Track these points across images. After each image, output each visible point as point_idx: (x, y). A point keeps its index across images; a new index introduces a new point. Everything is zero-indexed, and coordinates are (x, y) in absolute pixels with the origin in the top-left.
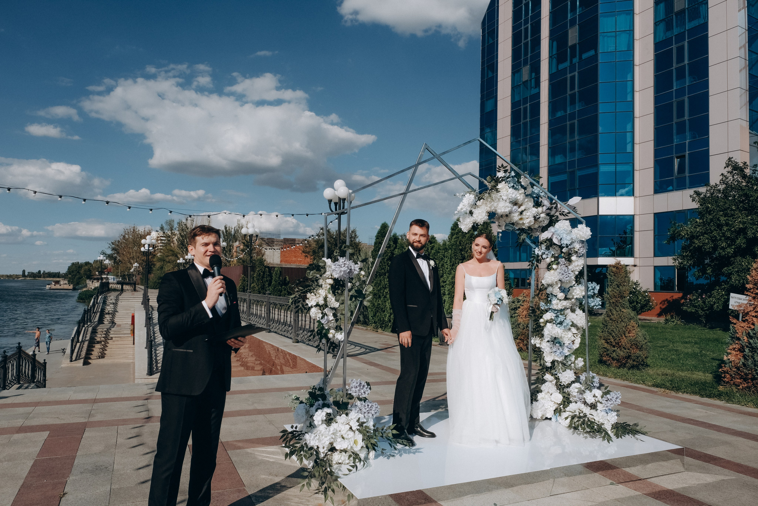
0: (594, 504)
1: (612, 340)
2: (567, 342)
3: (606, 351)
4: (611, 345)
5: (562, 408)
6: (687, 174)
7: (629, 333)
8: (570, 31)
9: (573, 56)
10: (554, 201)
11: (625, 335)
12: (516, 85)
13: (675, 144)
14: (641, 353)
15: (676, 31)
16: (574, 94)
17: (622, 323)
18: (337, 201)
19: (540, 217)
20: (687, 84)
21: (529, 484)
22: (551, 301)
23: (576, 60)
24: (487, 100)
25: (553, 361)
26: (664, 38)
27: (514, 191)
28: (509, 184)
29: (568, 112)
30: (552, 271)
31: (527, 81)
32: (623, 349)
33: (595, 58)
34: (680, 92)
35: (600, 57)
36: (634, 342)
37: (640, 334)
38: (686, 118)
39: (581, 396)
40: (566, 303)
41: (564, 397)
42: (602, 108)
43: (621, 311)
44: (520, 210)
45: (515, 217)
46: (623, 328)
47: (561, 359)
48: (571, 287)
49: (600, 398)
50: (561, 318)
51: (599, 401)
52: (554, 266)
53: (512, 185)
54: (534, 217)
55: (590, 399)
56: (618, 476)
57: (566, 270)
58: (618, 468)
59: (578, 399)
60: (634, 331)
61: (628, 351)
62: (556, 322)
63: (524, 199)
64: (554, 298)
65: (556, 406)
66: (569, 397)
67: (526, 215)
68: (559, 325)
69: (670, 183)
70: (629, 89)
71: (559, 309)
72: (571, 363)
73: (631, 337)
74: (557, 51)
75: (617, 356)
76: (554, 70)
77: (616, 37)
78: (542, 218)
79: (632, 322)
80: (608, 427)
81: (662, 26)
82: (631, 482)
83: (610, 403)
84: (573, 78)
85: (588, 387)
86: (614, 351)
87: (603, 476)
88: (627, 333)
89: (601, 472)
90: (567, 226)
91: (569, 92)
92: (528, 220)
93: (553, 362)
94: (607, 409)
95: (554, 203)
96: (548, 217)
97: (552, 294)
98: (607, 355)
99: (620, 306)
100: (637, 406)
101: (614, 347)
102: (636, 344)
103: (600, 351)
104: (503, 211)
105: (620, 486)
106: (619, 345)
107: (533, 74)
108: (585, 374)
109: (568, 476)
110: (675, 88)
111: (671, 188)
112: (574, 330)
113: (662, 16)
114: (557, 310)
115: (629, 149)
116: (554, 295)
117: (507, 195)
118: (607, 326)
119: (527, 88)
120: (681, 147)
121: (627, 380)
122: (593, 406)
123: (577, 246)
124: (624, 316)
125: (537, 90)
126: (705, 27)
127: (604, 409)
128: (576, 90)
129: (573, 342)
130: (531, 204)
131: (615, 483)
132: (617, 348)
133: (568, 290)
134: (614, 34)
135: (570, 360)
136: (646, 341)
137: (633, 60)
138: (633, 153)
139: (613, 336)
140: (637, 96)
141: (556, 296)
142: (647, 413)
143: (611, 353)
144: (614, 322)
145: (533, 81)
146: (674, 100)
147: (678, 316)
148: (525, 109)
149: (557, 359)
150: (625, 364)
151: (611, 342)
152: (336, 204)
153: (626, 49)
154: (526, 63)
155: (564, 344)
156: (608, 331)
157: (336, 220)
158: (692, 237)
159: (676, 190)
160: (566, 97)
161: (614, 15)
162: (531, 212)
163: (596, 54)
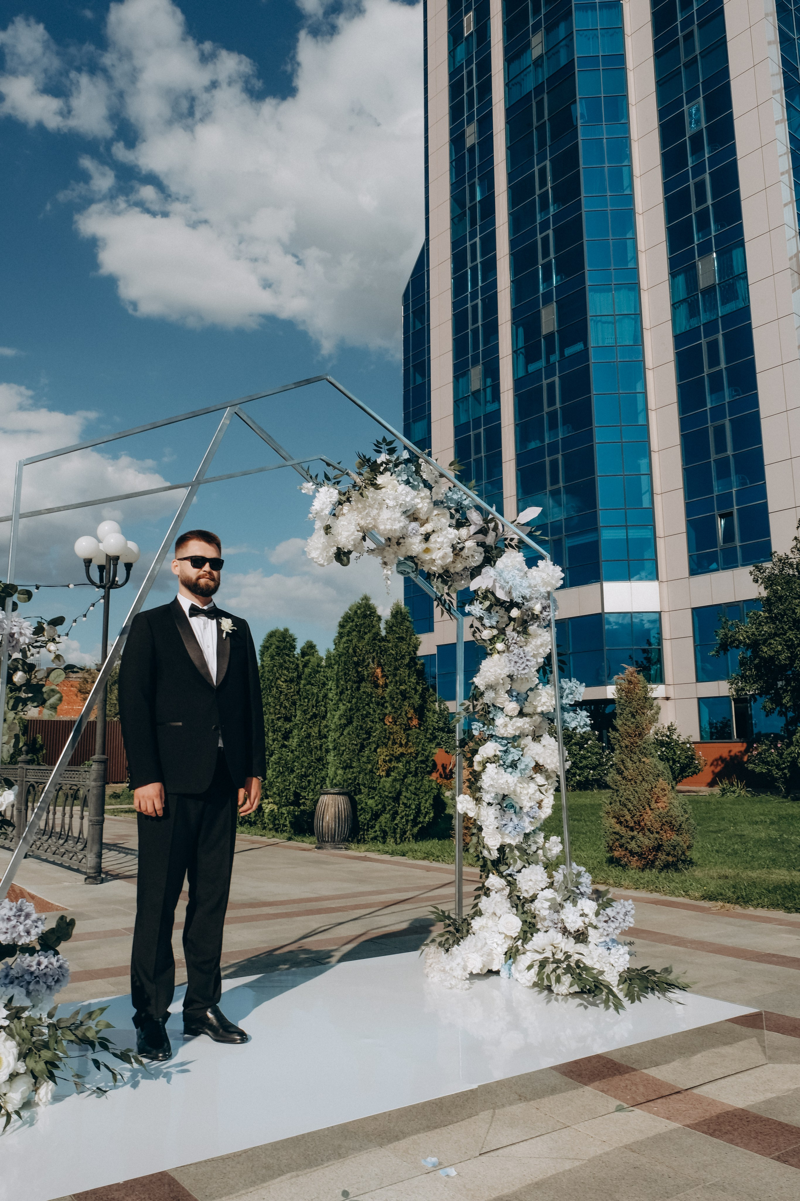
0: (577, 1163)
1: (628, 817)
2: (527, 804)
3: (618, 840)
4: (627, 827)
5: (520, 947)
6: (738, 543)
7: (656, 802)
8: (543, 312)
9: (550, 351)
10: (490, 516)
11: (650, 806)
12: (461, 397)
13: (715, 494)
14: (679, 839)
15: (704, 318)
16: (555, 412)
17: (643, 783)
18: (103, 562)
19: (464, 547)
20: (727, 400)
21: (436, 1128)
22: (493, 719)
23: (555, 358)
24: (414, 422)
25: (501, 846)
26: (688, 329)
27: (408, 488)
28: (399, 475)
29: (547, 441)
31: (479, 390)
32: (648, 833)
33: (584, 355)
34: (718, 412)
35: (592, 352)
36: (668, 819)
37: (676, 803)
38: (730, 452)
39: (555, 916)
40: (524, 723)
41: (524, 922)
42: (599, 436)
43: (640, 761)
44: (423, 530)
45: (416, 546)
46: (647, 793)
47: (517, 840)
48: (531, 690)
49: (594, 917)
50: (514, 754)
51: (591, 925)
52: (499, 646)
53: (405, 477)
54: (453, 547)
55: (574, 922)
56: (634, 1088)
57: (522, 653)
58: (634, 1070)
59: (551, 924)
60: (666, 798)
61: (657, 836)
62: (504, 762)
63: (430, 512)
64: (500, 714)
65: (510, 943)
66: (533, 921)
67: (436, 541)
68: (510, 770)
69: (713, 558)
70: (640, 407)
71: (509, 736)
72: (538, 848)
73: (661, 810)
74: (526, 342)
75: (639, 846)
76: (521, 374)
77: (614, 323)
78: (469, 549)
79: (660, 780)
80: (611, 978)
81: (683, 310)
82: (659, 1101)
83: (613, 925)
84: (551, 386)
85: (569, 894)
86: (633, 838)
87: (602, 1091)
88: (653, 802)
89: (597, 1083)
90: (520, 564)
91: (546, 409)
92: (440, 554)
93: (501, 849)
94: (608, 939)
95: (492, 520)
96: (481, 549)
97: (494, 705)
98: (621, 846)
99: (638, 752)
100: (675, 937)
101: (632, 829)
102: (671, 823)
103: (608, 839)
105: (637, 1111)
106: (640, 825)
107: (489, 381)
108: (563, 870)
109: (527, 1100)
110: (709, 406)
111: (714, 566)
112: (540, 779)
113: (682, 294)
114: (506, 739)
115: (646, 504)
116: (499, 708)
117: (395, 499)
118: (617, 791)
119: (480, 403)
120: (725, 500)
121: (657, 890)
122: (581, 937)
123: (538, 605)
124: (646, 771)
125: (496, 403)
126: (745, 313)
127: (602, 940)
128: (558, 405)
129: (540, 804)
130: (445, 521)
131: (625, 1106)
132: (638, 832)
133: (525, 696)
134: (610, 319)
135: (536, 843)
136: (687, 816)
137: (644, 361)
138: (652, 509)
139: (629, 810)
140: (653, 417)
141: (502, 709)
142: (693, 948)
143: (628, 842)
144: (629, 783)
145: (489, 391)
146: (709, 424)
148: (477, 437)
149: (508, 841)
150: (653, 862)
151: (627, 821)
152: (101, 568)
153: (632, 343)
154: (475, 362)
155: (521, 808)
156: (620, 801)
157: (101, 600)
159: (723, 569)
160: (543, 416)
161: (610, 290)
162: (446, 537)
163: (586, 349)
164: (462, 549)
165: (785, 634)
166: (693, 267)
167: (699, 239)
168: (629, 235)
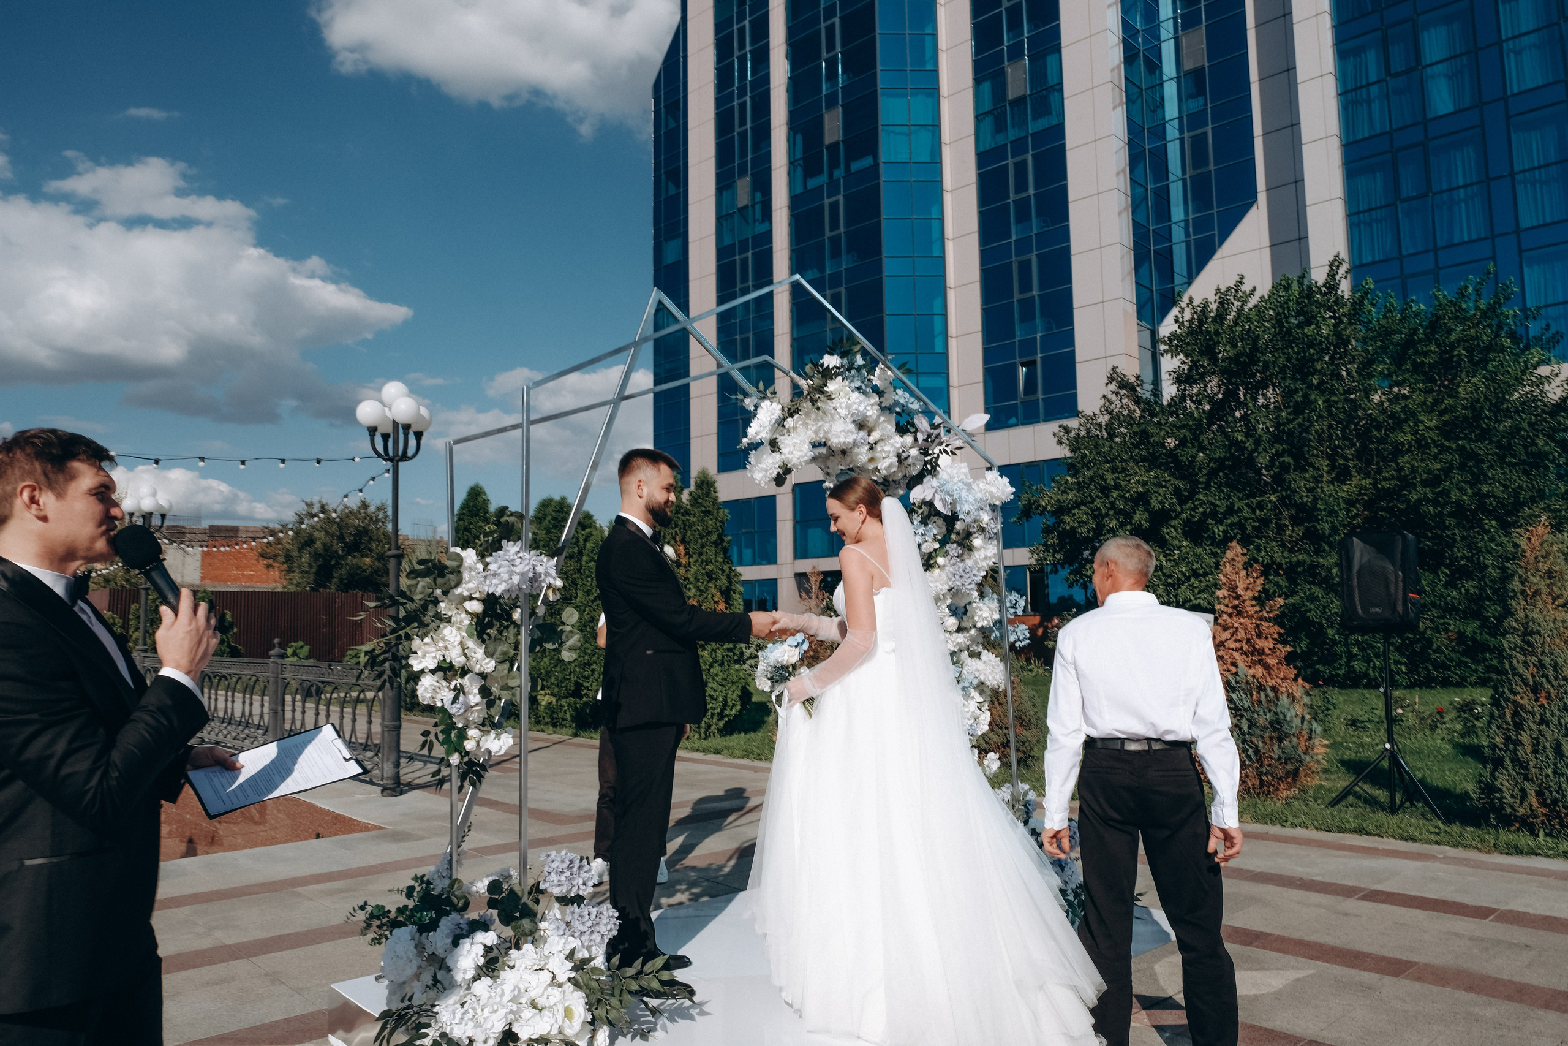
6: (1040, 395)
8: (826, 117)
9: (834, 164)
12: (724, 213)
13: (1018, 339)
15: (1012, 134)
16: (839, 237)
18: (389, 429)
19: (909, 456)
20: (1035, 231)
23: (839, 173)
24: (666, 240)
26: (993, 146)
27: (862, 397)
28: (852, 381)
29: (828, 272)
30: (937, 572)
31: (746, 207)
33: (874, 170)
34: (1024, 245)
35: (882, 168)
38: (1035, 292)
40: (963, 639)
42: (889, 267)
44: (872, 439)
45: (862, 456)
48: (970, 603)
52: (940, 560)
53: (857, 384)
54: (899, 456)
57: (962, 567)
61: (1005, 731)
63: (878, 417)
67: (883, 450)
69: (1011, 412)
70: (935, 235)
74: (804, 152)
75: (986, 743)
76: (799, 190)
77: (909, 135)
78: (912, 457)
81: (988, 122)
84: (834, 206)
90: (966, 475)
91: (828, 233)
92: (885, 463)
95: (938, 426)
102: (1019, 718)
104: (842, 440)
107: (758, 195)
110: (1014, 238)
111: (1013, 420)
112: (977, 695)
113: (988, 106)
115: (939, 348)
117: (848, 407)
119: (748, 223)
120: (1028, 346)
123: (985, 517)
125: (767, 224)
126: (1058, 131)
128: (842, 229)
129: (977, 720)
130: (891, 428)
133: (965, 610)
134: (905, 129)
137: (941, 182)
138: (946, 354)
140: (950, 247)
145: (758, 207)
146: (1014, 258)
147: (1039, 659)
148: (744, 262)
152: (386, 437)
153: (928, 160)
154: (743, 173)
157: (387, 475)
158: (1061, 510)
159: (1023, 424)
160: (823, 243)
161: (905, 96)
162: (892, 445)
163: (876, 165)
164: (906, 458)
165: (1092, 503)
166: (1002, 73)
167: (1009, 40)
168: (928, 30)
